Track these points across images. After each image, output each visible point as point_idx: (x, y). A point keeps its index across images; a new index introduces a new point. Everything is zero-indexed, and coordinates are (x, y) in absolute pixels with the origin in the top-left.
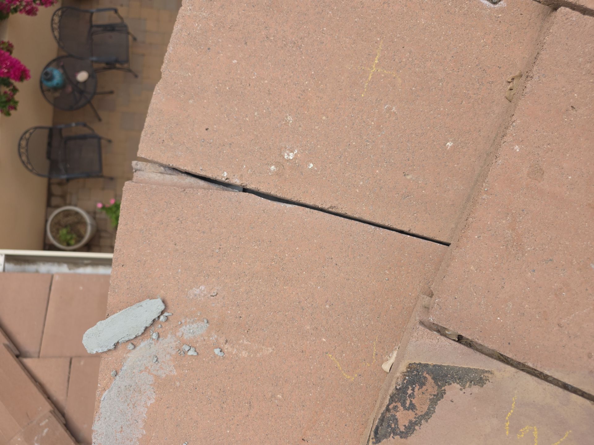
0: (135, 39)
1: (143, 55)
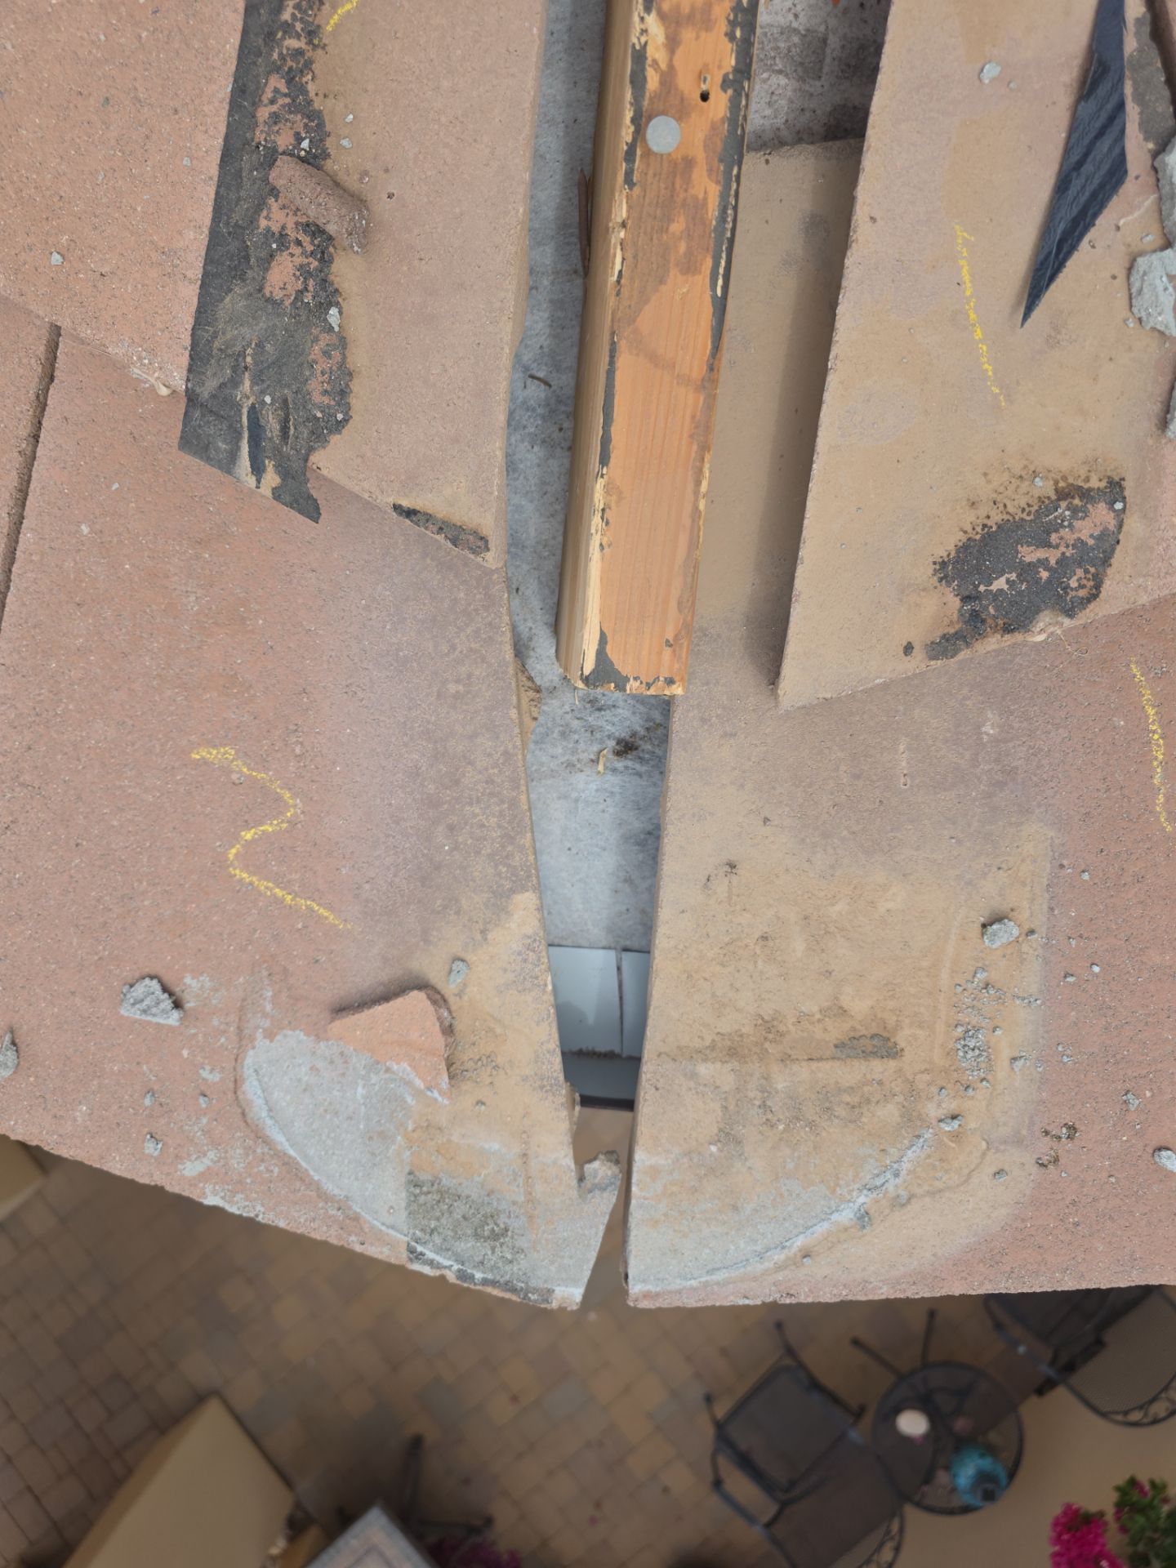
0: (709, 1399)
1: (724, 1352)
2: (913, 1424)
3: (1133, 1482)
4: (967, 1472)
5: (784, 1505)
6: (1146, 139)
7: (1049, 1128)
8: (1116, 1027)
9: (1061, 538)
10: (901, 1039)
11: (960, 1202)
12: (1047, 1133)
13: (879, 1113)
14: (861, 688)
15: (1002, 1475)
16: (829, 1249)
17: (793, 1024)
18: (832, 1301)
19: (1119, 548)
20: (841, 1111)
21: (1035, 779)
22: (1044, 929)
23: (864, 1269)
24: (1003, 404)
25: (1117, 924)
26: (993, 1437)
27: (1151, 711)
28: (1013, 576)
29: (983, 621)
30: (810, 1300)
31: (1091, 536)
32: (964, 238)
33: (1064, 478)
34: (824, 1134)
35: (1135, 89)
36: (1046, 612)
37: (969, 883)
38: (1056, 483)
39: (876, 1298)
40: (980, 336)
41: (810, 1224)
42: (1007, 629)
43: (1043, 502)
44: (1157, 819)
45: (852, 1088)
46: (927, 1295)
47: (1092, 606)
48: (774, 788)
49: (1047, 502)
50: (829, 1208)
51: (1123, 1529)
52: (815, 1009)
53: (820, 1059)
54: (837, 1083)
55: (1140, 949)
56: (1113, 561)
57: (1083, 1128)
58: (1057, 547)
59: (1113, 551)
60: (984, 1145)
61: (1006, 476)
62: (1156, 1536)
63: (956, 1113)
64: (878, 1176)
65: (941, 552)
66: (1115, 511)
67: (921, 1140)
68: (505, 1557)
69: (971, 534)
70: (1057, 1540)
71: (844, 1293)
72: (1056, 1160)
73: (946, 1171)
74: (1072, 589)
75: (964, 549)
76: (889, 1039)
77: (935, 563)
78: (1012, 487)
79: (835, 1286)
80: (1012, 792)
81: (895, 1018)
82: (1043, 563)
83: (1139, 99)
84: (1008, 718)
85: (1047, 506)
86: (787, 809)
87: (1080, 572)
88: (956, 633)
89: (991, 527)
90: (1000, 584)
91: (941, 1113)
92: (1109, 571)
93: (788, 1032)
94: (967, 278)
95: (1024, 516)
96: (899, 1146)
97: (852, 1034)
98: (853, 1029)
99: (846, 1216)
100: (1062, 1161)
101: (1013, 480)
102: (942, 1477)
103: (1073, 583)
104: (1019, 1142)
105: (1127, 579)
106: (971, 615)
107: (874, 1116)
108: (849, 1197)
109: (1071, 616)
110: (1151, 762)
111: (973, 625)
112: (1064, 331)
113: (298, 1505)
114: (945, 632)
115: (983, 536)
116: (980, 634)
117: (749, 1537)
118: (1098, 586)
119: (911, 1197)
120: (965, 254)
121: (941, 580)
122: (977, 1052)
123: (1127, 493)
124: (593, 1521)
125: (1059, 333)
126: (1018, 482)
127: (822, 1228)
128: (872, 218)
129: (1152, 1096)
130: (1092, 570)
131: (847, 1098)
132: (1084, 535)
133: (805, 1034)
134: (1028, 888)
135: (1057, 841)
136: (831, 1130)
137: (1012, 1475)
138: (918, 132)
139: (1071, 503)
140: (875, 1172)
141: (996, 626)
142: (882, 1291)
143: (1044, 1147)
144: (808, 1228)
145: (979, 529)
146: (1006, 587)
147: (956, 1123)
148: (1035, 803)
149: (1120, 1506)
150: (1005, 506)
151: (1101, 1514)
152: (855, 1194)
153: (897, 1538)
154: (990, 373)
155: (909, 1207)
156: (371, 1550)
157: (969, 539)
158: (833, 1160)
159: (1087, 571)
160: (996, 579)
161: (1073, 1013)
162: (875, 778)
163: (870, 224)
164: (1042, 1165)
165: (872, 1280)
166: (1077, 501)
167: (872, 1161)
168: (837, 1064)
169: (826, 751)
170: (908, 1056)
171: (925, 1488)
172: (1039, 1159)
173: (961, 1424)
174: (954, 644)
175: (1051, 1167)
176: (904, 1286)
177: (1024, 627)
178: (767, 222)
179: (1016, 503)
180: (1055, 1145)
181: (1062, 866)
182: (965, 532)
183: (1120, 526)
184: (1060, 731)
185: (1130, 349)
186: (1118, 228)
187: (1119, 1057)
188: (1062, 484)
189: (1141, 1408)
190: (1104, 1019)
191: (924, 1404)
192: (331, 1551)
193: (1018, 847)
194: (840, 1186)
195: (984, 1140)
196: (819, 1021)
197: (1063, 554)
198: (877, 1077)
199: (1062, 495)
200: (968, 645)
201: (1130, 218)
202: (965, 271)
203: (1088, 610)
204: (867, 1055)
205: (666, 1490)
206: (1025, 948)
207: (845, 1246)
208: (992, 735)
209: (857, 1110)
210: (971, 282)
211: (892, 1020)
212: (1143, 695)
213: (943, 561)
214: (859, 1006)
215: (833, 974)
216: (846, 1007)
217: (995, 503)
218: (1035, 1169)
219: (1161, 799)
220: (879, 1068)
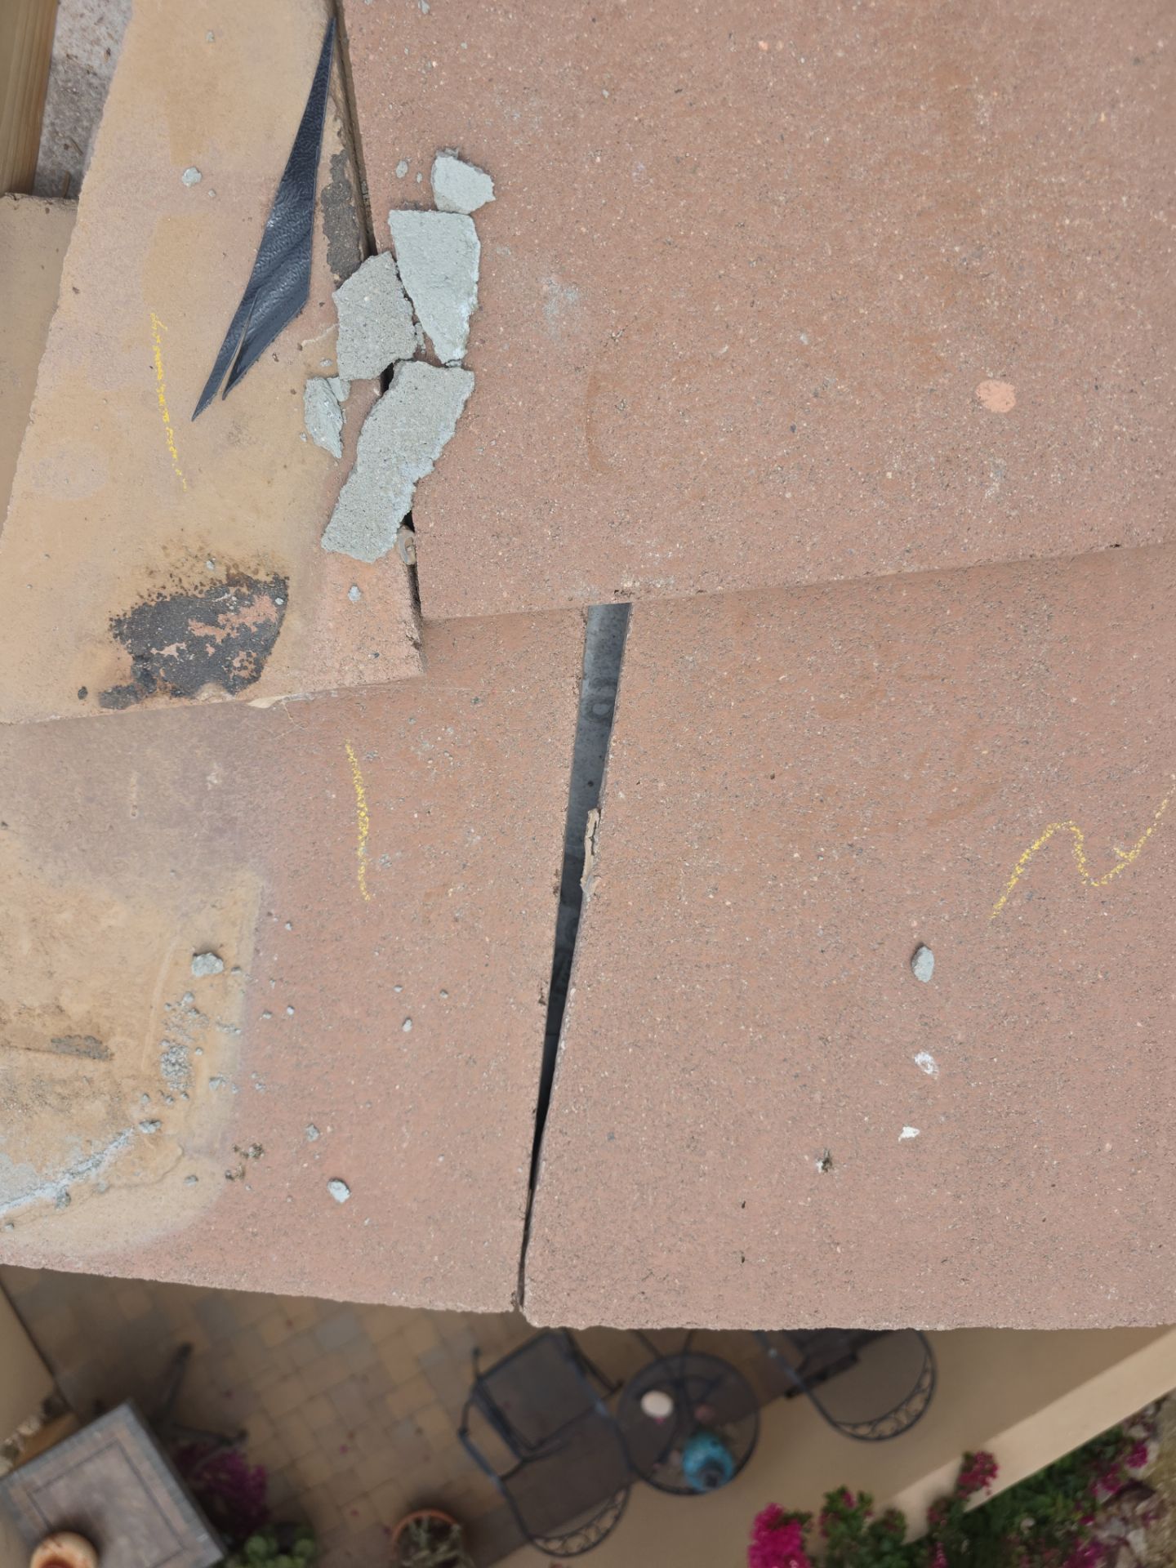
2: (657, 1405)
3: (843, 1493)
4: (697, 1456)
5: (525, 1462)
6: (333, 271)
7: (239, 1146)
8: (306, 1066)
9: (228, 620)
10: (113, 1044)
11: (153, 1198)
12: (236, 1149)
13: (88, 1107)
14: (38, 721)
15: (729, 1465)
16: (32, 1220)
17: (15, 1014)
18: (33, 1267)
19: (279, 640)
20: (53, 1100)
21: (252, 832)
22: (249, 967)
23: (62, 1244)
24: (185, 487)
25: (314, 974)
26: (730, 1430)
27: (360, 791)
28: (183, 646)
29: (154, 682)
30: (12, 1263)
31: (254, 624)
32: (158, 325)
33: (236, 566)
34: (35, 1118)
35: (327, 222)
36: (209, 685)
37: (185, 915)
38: (228, 569)
39: (73, 1271)
40: (168, 420)
41: (15, 1196)
42: (175, 693)
43: (215, 584)
44: (358, 888)
45: (65, 1081)
46: (119, 1275)
47: (252, 687)
48: (13, 796)
49: (218, 584)
50: (35, 1185)
51: (825, 1533)
52: (36, 1004)
53: (38, 1050)
54: (51, 1074)
55: (333, 1001)
56: (273, 650)
57: (269, 1150)
58: (223, 627)
59: (274, 641)
60: (179, 1152)
61: (182, 554)
62: (853, 1543)
63: (156, 1118)
64: (81, 1162)
65: (118, 611)
66: (276, 605)
67: (123, 1137)
68: (252, 1471)
69: (147, 600)
70: (757, 1535)
71: (43, 1262)
72: (243, 1175)
73: (144, 1169)
74: (235, 668)
75: (139, 612)
76: (101, 1043)
77: (111, 620)
78: (188, 565)
79: (35, 1255)
80: (230, 840)
81: (108, 1025)
82: (210, 639)
83: (329, 231)
84: (232, 772)
85: (217, 589)
86: (23, 817)
87: (243, 655)
88: (128, 687)
89: (166, 597)
90: (170, 650)
91: (142, 1116)
92: (270, 659)
93: (10, 1021)
94: (159, 364)
95: (196, 593)
96: (103, 1139)
97: (68, 1033)
98: (70, 1028)
99: (48, 1194)
100: (248, 1176)
101: (189, 558)
102: (675, 1458)
103: (236, 663)
104: (211, 1153)
105: (284, 669)
106: (142, 673)
107: (83, 1109)
108: (53, 1178)
109: (232, 693)
110: (356, 836)
111: (144, 682)
112: (245, 432)
113: (58, 1391)
114: (118, 684)
115: (157, 604)
116: (150, 693)
117: (487, 1486)
118: (259, 669)
119: (110, 1187)
120: (158, 341)
121: (115, 636)
122: (177, 1067)
123: (289, 591)
124: (344, 1449)
125: (241, 433)
126: (194, 561)
127: (26, 1201)
128: (74, 289)
129: (333, 1132)
130: (254, 654)
131: (59, 1089)
132: (249, 622)
133: (25, 1025)
134: (238, 928)
135: (267, 891)
136: (43, 1115)
137: (740, 1467)
138: (123, 218)
139: (239, 590)
140: (80, 1159)
141: (166, 688)
142: (77, 1266)
143: (234, 1162)
144: (13, 1199)
145: (154, 597)
146: (176, 654)
147: (152, 1129)
148: (250, 853)
149: (826, 1512)
150: (180, 580)
151: (809, 1516)
152: (59, 1175)
153: (619, 1506)
154: (175, 456)
155: (107, 1196)
156: (113, 1444)
157: (145, 604)
158: (43, 1142)
159: (249, 655)
160: (168, 645)
161: (269, 1047)
162: (106, 804)
163: (73, 293)
164: (230, 1177)
165: (69, 1254)
166: (244, 590)
167: (78, 1149)
168: (54, 1057)
169: (64, 771)
170: (118, 1060)
171: (657, 1466)
172: (229, 1171)
173: (702, 1413)
174: (125, 697)
175: (238, 1180)
176: (97, 1264)
177: (189, 694)
178: (43, 267)
179: (191, 580)
180: (244, 1162)
181: (270, 914)
182: (142, 597)
183: (281, 619)
184: (278, 793)
185: (303, 462)
186: (301, 348)
187: (306, 1092)
188: (233, 571)
189: (870, 1423)
190: (295, 1057)
191: (675, 1388)
192: (74, 1440)
193: (231, 890)
194: (47, 1167)
195: (180, 1146)
196: (39, 1015)
197: (229, 635)
198: (89, 1075)
199: (233, 581)
200: (138, 700)
201: (312, 341)
202: (158, 356)
203: (248, 690)
204: (80, 1053)
205: (419, 1431)
206: (230, 982)
207: (46, 1220)
208: (216, 785)
209: (66, 1102)
210: (163, 368)
211: (105, 1027)
212: (355, 775)
213: (119, 619)
214: (77, 1009)
215: (55, 975)
216: (64, 1008)
217: (171, 576)
218: (223, 1180)
219: (362, 870)
220: (90, 1067)
